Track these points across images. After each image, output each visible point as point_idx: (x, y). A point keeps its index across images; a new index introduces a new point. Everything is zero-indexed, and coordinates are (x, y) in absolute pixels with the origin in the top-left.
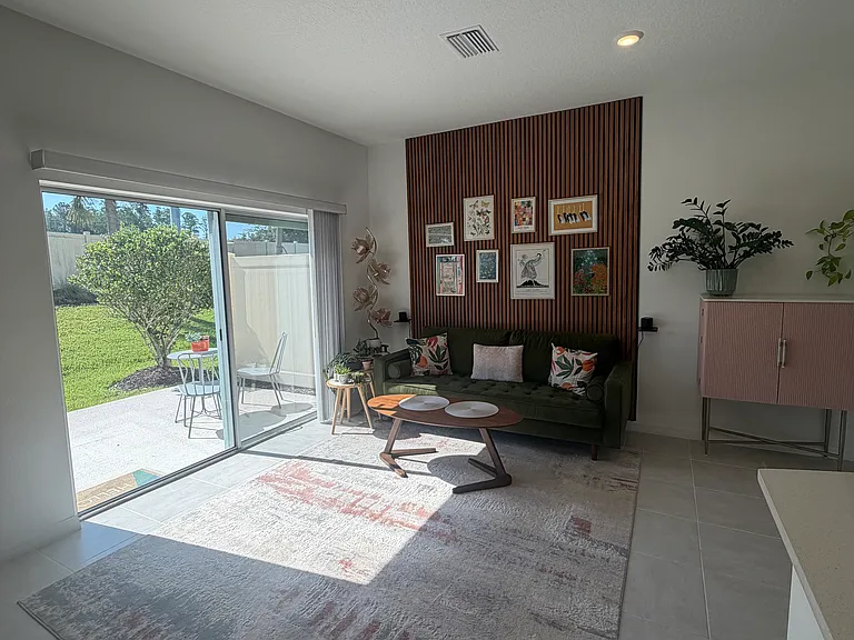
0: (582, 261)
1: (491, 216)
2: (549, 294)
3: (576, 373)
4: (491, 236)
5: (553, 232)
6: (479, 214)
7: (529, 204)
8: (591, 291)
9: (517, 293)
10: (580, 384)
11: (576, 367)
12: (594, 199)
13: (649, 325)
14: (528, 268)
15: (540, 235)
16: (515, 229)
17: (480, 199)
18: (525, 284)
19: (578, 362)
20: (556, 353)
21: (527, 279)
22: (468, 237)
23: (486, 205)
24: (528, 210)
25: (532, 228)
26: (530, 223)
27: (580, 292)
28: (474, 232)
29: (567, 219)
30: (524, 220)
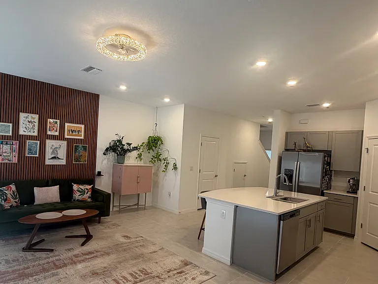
0: (78, 149)
1: (36, 124)
2: (63, 162)
3: (87, 193)
4: (36, 134)
5: (66, 137)
6: (29, 122)
7: (56, 122)
8: (81, 161)
9: (48, 162)
10: (89, 197)
11: (86, 191)
12: (83, 126)
13: (99, 174)
14: (55, 150)
15: (61, 137)
16: (49, 133)
17: (30, 115)
18: (53, 158)
19: (87, 189)
20: (75, 187)
21: (53, 156)
22: (21, 132)
23: (34, 118)
24: (56, 125)
25: (57, 134)
26: (56, 131)
27: (77, 162)
28: (25, 130)
29: (72, 132)
30: (54, 129)
